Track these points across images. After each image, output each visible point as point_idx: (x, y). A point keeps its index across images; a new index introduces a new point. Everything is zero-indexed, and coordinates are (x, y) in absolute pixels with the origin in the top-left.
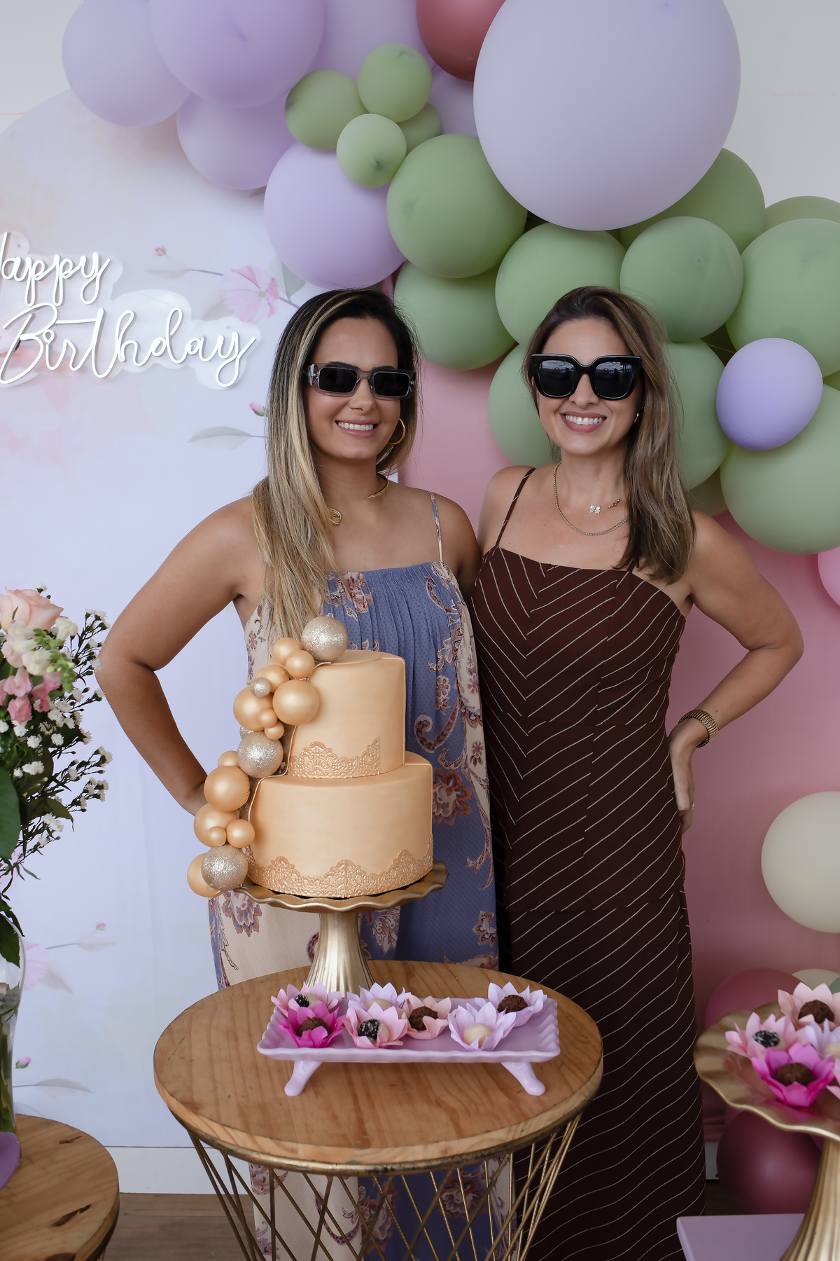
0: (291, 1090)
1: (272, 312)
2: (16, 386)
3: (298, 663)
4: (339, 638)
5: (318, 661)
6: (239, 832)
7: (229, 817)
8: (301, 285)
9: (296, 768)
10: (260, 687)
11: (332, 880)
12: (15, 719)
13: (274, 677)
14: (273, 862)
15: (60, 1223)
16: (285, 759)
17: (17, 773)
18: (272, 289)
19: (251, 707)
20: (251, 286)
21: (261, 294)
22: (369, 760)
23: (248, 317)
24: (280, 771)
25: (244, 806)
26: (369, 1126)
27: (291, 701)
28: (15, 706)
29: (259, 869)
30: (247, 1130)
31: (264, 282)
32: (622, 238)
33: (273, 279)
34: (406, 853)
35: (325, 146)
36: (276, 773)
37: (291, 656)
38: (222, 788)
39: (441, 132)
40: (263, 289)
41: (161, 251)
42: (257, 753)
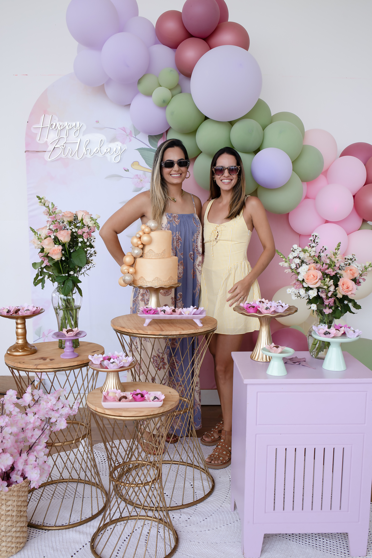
0: (145, 325)
1: (130, 141)
2: (53, 161)
3: (147, 230)
4: (156, 225)
5: (152, 230)
6: (131, 270)
7: (129, 267)
8: (139, 133)
9: (145, 255)
10: (138, 235)
11: (154, 282)
12: (85, 238)
13: (141, 233)
14: (140, 278)
15: (93, 352)
16: (143, 254)
17: (85, 250)
18: (131, 134)
19: (135, 240)
20: (124, 133)
21: (127, 135)
22: (163, 254)
23: (123, 143)
24: (141, 256)
25: (132, 264)
26: (163, 329)
27: (145, 239)
28: (85, 235)
29: (136, 280)
30: (136, 329)
31: (128, 132)
32: (231, 123)
33: (131, 131)
34: (171, 277)
35: (149, 95)
36: (141, 257)
37: (145, 228)
38: (128, 259)
39: (181, 92)
40: (128, 134)
41: (97, 122)
42: (137, 251)
